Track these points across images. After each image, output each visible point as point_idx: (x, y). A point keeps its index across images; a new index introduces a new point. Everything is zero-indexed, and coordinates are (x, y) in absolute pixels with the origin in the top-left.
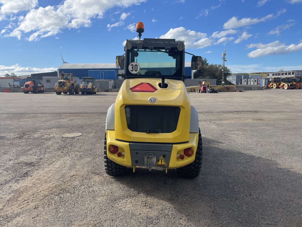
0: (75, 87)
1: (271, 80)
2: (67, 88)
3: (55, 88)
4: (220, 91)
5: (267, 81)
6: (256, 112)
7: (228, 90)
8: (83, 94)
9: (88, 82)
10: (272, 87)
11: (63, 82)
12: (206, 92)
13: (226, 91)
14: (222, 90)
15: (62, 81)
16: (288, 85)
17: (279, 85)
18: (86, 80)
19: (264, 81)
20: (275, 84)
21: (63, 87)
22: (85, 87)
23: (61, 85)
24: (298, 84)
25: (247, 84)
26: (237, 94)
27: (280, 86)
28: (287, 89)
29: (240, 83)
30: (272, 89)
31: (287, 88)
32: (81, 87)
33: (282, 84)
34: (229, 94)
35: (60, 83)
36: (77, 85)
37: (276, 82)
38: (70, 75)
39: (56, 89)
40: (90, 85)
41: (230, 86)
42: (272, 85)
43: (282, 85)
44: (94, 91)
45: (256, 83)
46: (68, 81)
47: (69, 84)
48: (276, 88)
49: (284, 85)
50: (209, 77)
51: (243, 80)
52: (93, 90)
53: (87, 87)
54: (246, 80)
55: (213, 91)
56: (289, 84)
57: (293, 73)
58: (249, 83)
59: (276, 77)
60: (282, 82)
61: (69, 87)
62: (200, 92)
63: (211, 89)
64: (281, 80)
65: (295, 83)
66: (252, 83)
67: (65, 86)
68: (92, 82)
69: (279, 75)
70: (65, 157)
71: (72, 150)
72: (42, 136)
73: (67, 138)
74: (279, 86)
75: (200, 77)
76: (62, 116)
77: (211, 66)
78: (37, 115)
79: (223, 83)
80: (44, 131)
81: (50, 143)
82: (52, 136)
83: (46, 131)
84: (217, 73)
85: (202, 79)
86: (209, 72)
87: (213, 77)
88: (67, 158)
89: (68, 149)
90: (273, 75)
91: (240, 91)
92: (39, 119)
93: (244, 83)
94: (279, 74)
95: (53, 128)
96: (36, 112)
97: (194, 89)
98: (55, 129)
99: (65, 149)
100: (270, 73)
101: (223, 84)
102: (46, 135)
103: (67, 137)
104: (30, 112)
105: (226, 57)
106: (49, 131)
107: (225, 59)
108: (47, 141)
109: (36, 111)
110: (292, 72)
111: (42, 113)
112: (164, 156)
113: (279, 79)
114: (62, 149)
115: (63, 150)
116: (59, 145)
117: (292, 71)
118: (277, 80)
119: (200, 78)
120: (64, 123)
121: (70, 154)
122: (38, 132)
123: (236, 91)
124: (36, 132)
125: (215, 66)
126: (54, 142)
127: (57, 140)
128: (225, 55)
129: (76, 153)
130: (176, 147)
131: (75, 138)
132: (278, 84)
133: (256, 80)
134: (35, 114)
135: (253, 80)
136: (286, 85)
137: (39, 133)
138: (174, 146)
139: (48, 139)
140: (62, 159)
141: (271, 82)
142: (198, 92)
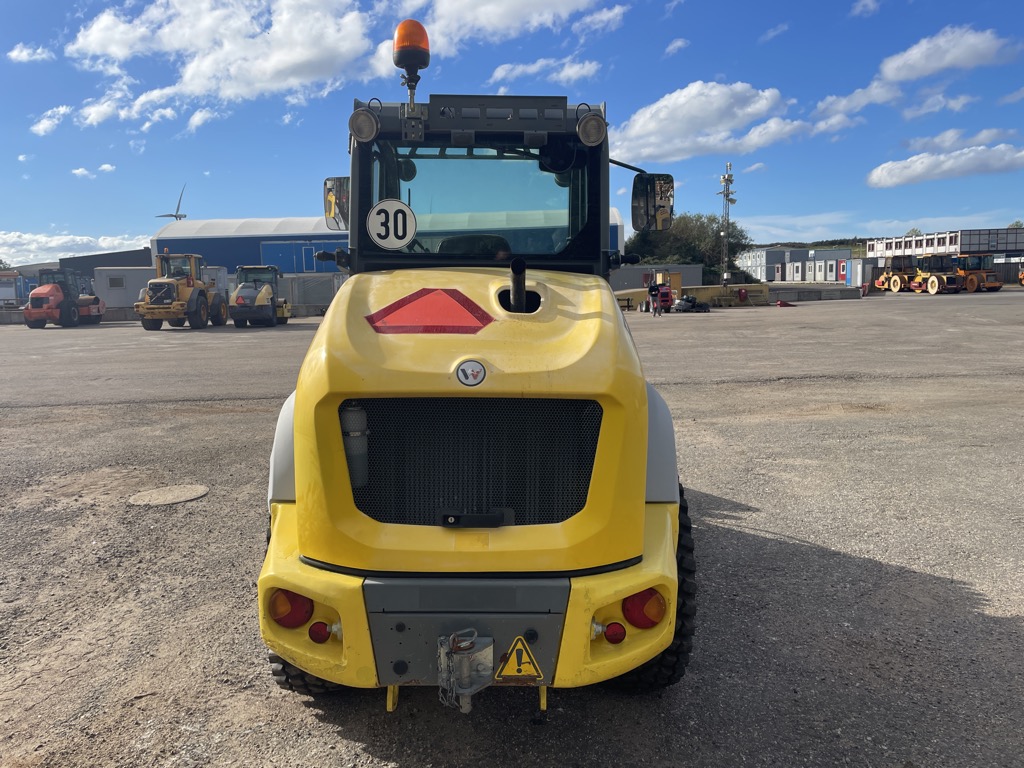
0: (210, 301)
1: (881, 264)
2: (182, 305)
3: (138, 306)
4: (715, 306)
5: (869, 267)
6: (851, 378)
7: (742, 300)
8: (240, 325)
9: (258, 283)
10: (886, 286)
11: (168, 284)
12: (668, 311)
13: (737, 306)
14: (723, 303)
15: (165, 280)
16: (940, 279)
17: (911, 279)
18: (252, 276)
19: (860, 267)
20: (896, 278)
21: (168, 301)
22: (248, 301)
23: (159, 294)
24: (974, 277)
25: (803, 279)
26: (775, 312)
27: (914, 284)
28: (937, 293)
29: (778, 275)
30: (888, 293)
31: (935, 290)
32: (232, 302)
33: (921, 275)
34: (747, 315)
35: (156, 288)
36: (217, 295)
37: (900, 270)
38: (193, 260)
39: (140, 309)
40: (264, 294)
41: (748, 289)
42: (888, 279)
43: (918, 279)
44: (279, 315)
45: (832, 277)
46: (184, 281)
47: (188, 292)
48: (901, 290)
49: (925, 280)
50: (676, 257)
51: (789, 266)
52: (275, 312)
53: (253, 299)
54: (799, 264)
55: (693, 306)
56: (945, 278)
57: (953, 241)
58: (809, 275)
59: (899, 253)
60: (920, 272)
61: (190, 302)
62: (647, 310)
63: (687, 300)
64: (915, 263)
65: (961, 273)
66: (818, 274)
67: (174, 300)
68: (270, 283)
69: (906, 247)
70: (121, 600)
71: (155, 568)
72: (49, 502)
73: (148, 507)
74: (909, 282)
75: (646, 260)
76: (149, 414)
77: (683, 219)
78: (55, 411)
79: (725, 276)
80: (62, 481)
81: (73, 533)
82: (88, 500)
83: (69, 478)
84: (702, 245)
85: (655, 263)
86: (676, 239)
87: (688, 259)
88: (125, 608)
89: (140, 562)
90: (889, 246)
91: (784, 304)
92: (59, 426)
93: (793, 277)
94: (906, 242)
95: (99, 467)
96: (53, 400)
97: (628, 300)
98: (107, 470)
99: (126, 564)
100: (878, 239)
101: (726, 280)
102: (67, 495)
103: (146, 506)
104: (30, 400)
105: (732, 188)
106: (83, 478)
107: (731, 196)
108: (61, 524)
109: (51, 395)
110: (951, 238)
111: (76, 404)
112: (531, 637)
113: (911, 261)
114: (115, 561)
115: (119, 566)
116: (105, 544)
117: (951, 232)
118: (902, 264)
119: (648, 262)
120: (150, 444)
121: (143, 586)
122: (39, 483)
123: (768, 305)
124: (28, 485)
125: (697, 220)
126: (88, 529)
127: (105, 521)
128: (729, 181)
129: (168, 582)
130: (587, 592)
131: (180, 507)
132: (906, 277)
133: (831, 266)
134: (46, 409)
135: (823, 264)
136: (934, 278)
137: (41, 487)
138: (577, 584)
139: (67, 518)
140: (104, 613)
141: (882, 270)
142: (641, 311)
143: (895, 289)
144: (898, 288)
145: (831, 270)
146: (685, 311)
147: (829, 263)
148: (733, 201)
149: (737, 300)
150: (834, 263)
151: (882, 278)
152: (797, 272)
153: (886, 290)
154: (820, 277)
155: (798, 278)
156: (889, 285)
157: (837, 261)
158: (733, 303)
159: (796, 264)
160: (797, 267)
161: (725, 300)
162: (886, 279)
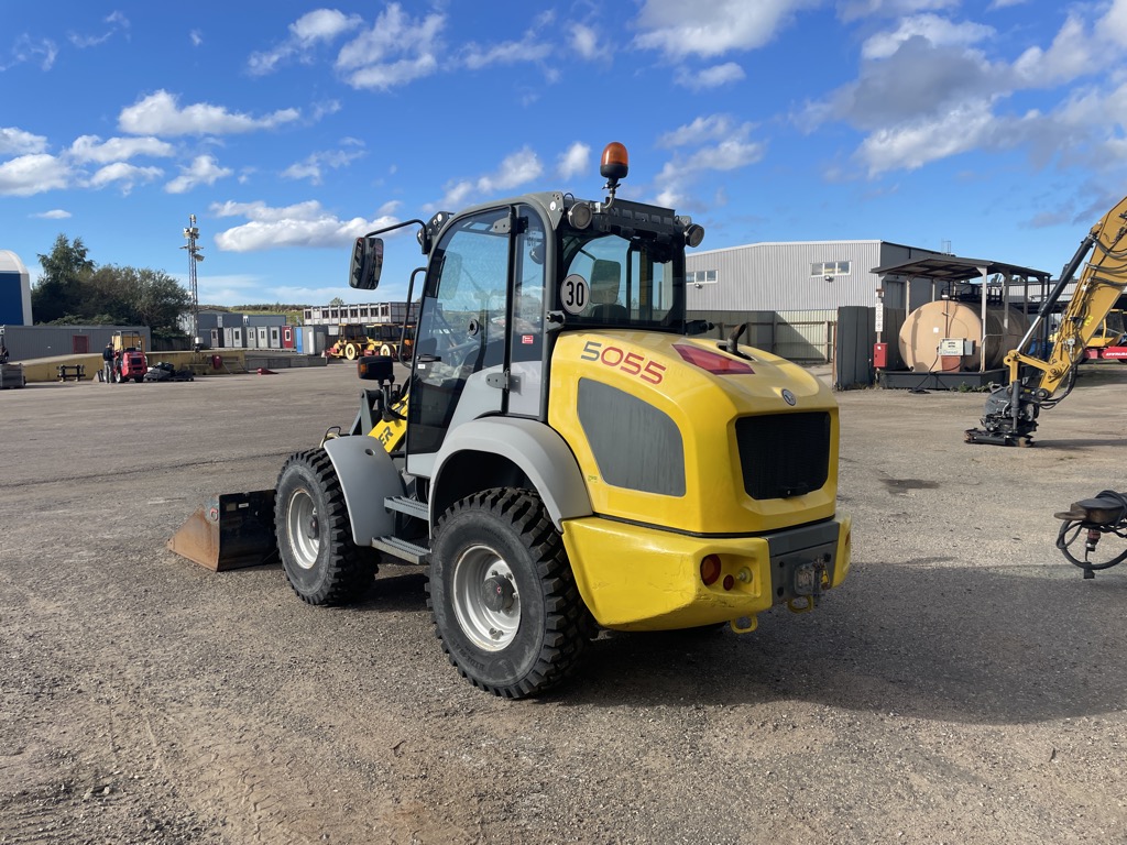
1: (333, 331)
5: (320, 334)
7: (217, 368)
10: (341, 354)
12: (139, 380)
13: (212, 374)
14: (196, 371)
16: (392, 348)
17: (364, 347)
19: (311, 335)
20: (350, 345)
25: (245, 344)
27: (368, 352)
29: (215, 341)
30: (344, 360)
33: (373, 344)
34: (241, 383)
37: (353, 338)
41: (223, 355)
42: (343, 347)
43: (371, 348)
45: (276, 344)
48: (357, 358)
49: (379, 348)
50: (106, 317)
51: (226, 331)
54: (239, 330)
55: (172, 374)
56: (395, 346)
57: (384, 312)
58: (251, 341)
59: (354, 321)
60: (370, 341)
63: (162, 367)
64: (366, 333)
65: (407, 342)
66: (262, 342)
69: (342, 316)
74: (363, 350)
75: (66, 318)
79: (197, 341)
85: (79, 323)
86: (103, 296)
87: (124, 320)
90: (325, 315)
91: (265, 372)
93: (232, 343)
97: (78, 368)
101: (198, 345)
105: (198, 243)
107: (197, 253)
110: (382, 309)
113: (361, 330)
118: (356, 332)
119: (69, 322)
123: (246, 373)
125: (127, 275)
128: (194, 235)
132: (359, 345)
135: (265, 330)
136: (385, 347)
141: (334, 339)
142: (101, 380)
143: (351, 357)
144: (353, 356)
145: (275, 337)
146: (161, 380)
147: (272, 329)
148: (199, 258)
149: (212, 368)
150: (277, 329)
151: (336, 346)
152: (237, 338)
153: (341, 357)
154: (263, 343)
155: (238, 344)
156: (344, 353)
157: (280, 327)
158: (207, 371)
159: (235, 330)
160: (237, 333)
161: (199, 368)
162: (341, 347)
